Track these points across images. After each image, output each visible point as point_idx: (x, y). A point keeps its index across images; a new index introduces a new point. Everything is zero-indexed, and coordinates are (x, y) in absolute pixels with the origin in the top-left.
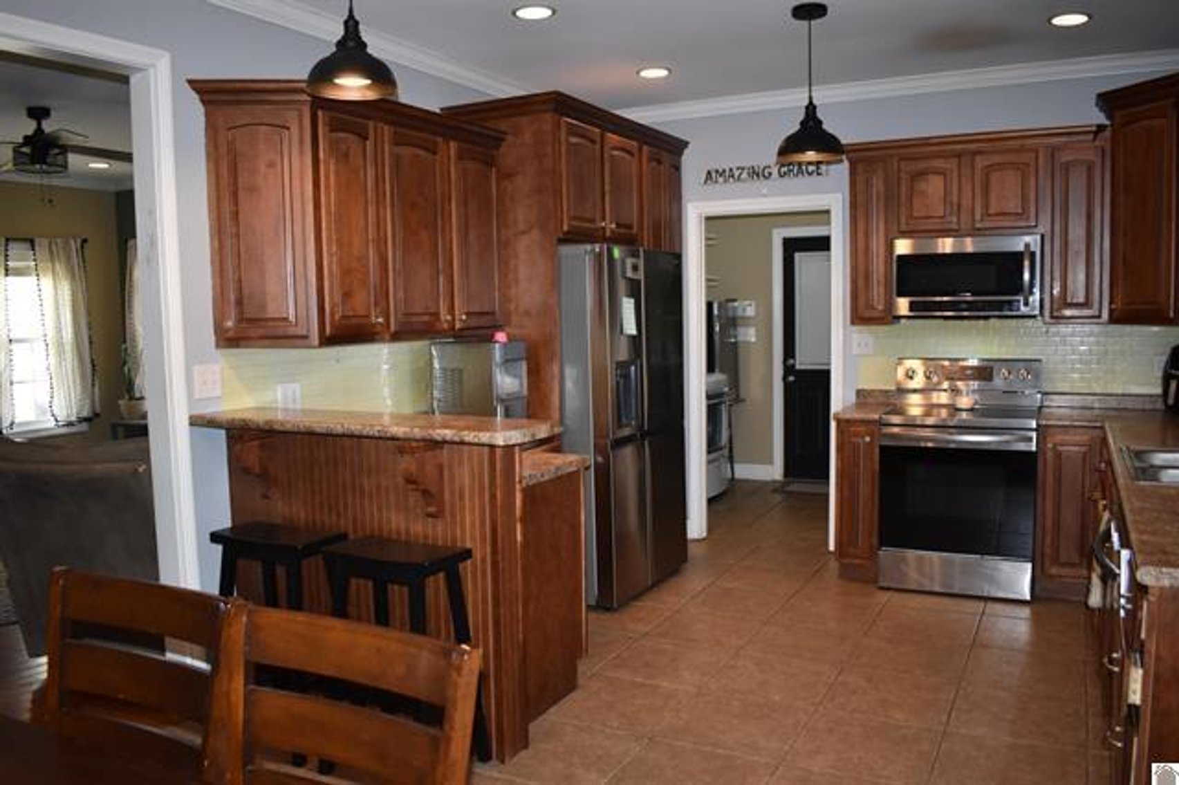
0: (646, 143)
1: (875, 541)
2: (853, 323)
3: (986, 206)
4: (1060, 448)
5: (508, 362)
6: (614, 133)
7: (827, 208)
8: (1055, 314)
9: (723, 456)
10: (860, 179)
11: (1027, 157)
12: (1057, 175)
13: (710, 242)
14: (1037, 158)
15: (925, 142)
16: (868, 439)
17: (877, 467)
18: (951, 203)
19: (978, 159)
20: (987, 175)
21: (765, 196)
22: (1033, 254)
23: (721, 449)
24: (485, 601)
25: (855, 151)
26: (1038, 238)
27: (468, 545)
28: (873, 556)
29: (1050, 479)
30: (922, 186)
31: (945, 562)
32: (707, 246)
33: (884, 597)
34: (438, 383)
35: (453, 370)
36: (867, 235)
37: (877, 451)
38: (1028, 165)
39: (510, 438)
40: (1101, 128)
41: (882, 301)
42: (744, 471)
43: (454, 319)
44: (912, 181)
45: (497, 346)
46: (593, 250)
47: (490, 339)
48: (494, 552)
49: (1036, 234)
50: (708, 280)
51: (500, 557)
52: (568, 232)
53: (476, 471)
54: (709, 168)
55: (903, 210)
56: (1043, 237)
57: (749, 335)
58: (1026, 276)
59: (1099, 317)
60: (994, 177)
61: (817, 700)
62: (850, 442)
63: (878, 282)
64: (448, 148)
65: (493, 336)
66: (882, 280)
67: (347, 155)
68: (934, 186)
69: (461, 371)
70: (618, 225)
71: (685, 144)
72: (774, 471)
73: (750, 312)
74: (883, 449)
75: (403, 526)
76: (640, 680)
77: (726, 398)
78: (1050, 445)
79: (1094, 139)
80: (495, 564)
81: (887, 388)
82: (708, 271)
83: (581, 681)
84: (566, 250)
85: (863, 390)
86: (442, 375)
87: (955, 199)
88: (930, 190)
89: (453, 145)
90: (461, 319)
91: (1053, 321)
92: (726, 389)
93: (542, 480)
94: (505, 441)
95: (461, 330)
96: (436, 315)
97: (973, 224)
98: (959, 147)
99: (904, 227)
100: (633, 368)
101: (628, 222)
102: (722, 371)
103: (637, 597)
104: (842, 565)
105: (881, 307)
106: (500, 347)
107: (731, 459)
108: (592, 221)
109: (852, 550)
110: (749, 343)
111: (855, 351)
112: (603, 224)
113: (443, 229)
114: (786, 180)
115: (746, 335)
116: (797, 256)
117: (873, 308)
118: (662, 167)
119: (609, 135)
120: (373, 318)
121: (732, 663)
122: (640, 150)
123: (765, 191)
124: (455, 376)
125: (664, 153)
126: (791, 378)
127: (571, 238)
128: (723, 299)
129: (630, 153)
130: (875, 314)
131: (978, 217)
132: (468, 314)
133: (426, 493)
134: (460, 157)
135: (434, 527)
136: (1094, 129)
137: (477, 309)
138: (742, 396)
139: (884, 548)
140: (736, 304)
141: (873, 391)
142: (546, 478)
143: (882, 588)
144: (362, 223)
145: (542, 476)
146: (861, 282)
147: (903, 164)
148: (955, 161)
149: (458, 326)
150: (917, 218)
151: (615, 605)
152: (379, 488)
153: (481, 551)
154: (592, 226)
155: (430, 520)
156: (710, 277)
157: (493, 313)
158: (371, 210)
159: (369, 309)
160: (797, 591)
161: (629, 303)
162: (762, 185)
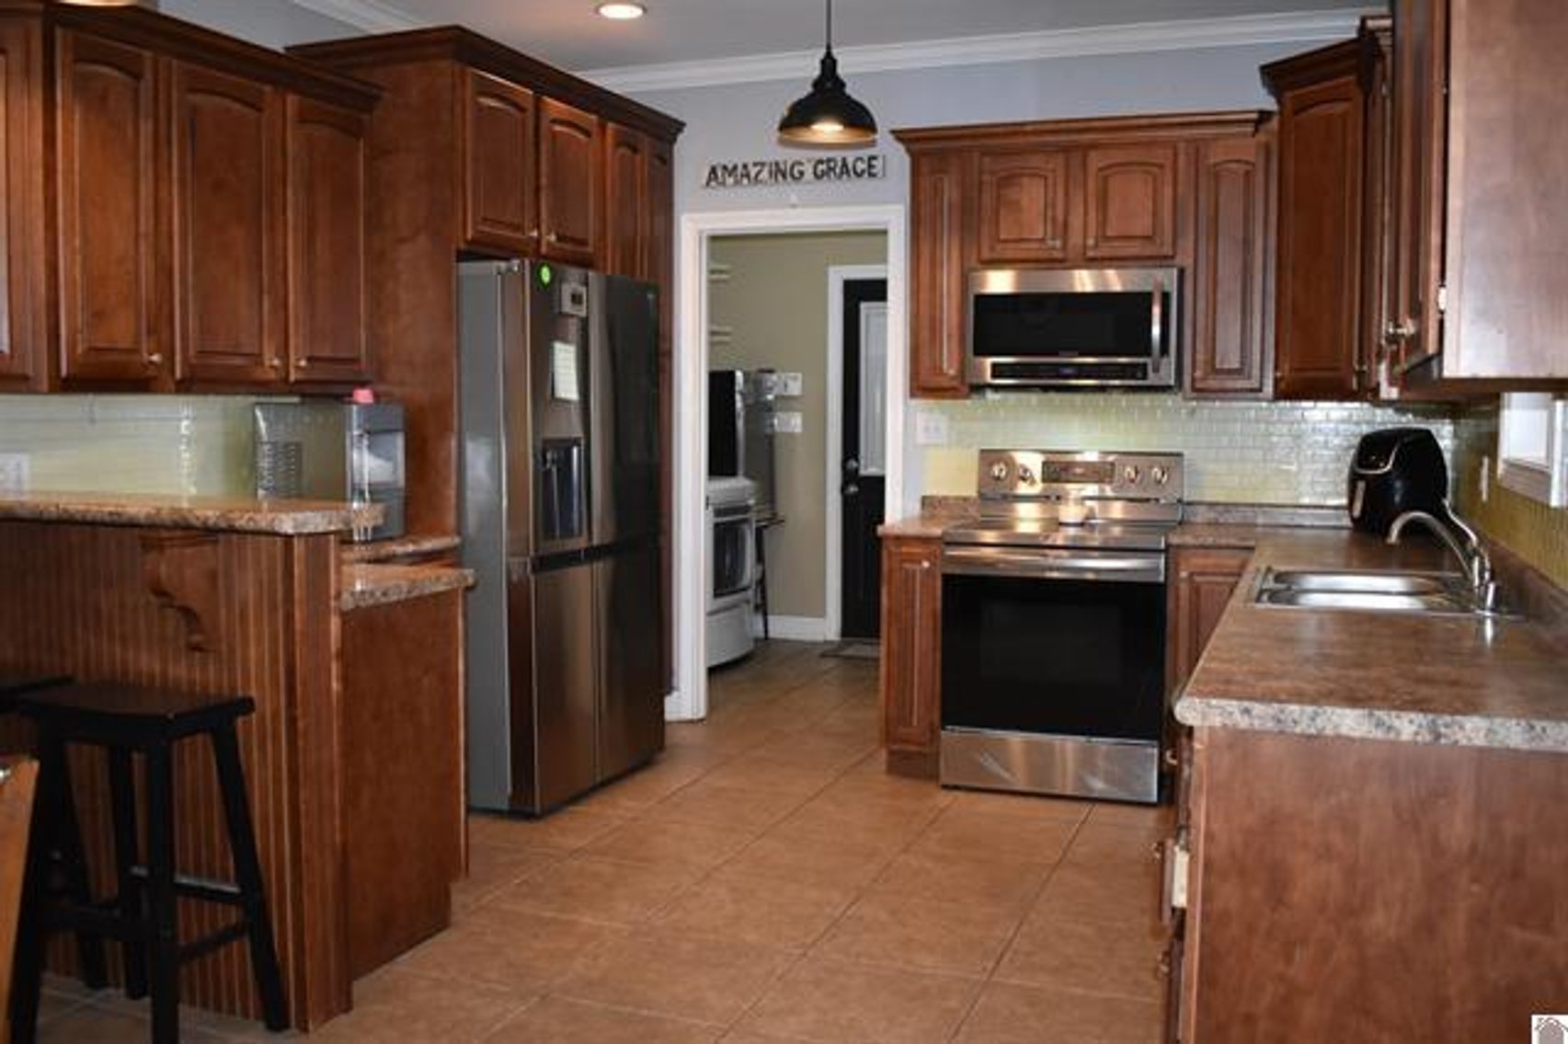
0: (611, 119)
1: (936, 716)
2: (913, 395)
3: (1103, 223)
4: (1198, 579)
5: (373, 433)
6: (558, 99)
7: (882, 227)
8: (1199, 385)
9: (748, 602)
10: (926, 183)
11: (1162, 156)
12: (1203, 181)
13: (715, 277)
14: (1176, 155)
15: (1015, 129)
16: (926, 564)
17: (939, 605)
18: (1054, 219)
19: (1093, 154)
20: (1106, 179)
21: (794, 206)
22: (1166, 297)
23: (744, 589)
24: (277, 781)
25: (918, 140)
26: (1175, 272)
27: (253, 693)
28: (934, 738)
29: (1184, 624)
30: (1012, 193)
31: (1030, 748)
32: (712, 282)
33: (944, 798)
34: (265, 464)
35: (286, 445)
36: (934, 264)
37: (939, 583)
38: (1161, 166)
39: (304, 524)
40: (1264, 116)
41: (956, 365)
42: (785, 627)
43: (286, 365)
44: (999, 186)
45: (355, 408)
46: (510, 270)
47: (344, 398)
48: (291, 703)
49: (1173, 266)
50: (712, 333)
51: (299, 712)
52: (473, 242)
53: (265, 577)
54: (714, 163)
55: (985, 230)
56: (1182, 272)
57: (791, 423)
58: (1156, 331)
59: (1260, 390)
60: (1115, 184)
61: (809, 941)
62: (901, 568)
63: (949, 336)
64: (284, 102)
65: (351, 395)
66: (955, 332)
67: (103, 99)
68: (1031, 196)
69: (298, 446)
70: (559, 239)
71: (679, 126)
72: (827, 627)
73: (795, 388)
74: (947, 579)
75: (157, 668)
76: (548, 914)
77: (752, 516)
78: (1184, 574)
79: (1257, 130)
80: (292, 721)
81: (965, 494)
82: (712, 318)
83: (457, 914)
84: (468, 268)
85: (931, 497)
86: (271, 453)
87: (1060, 218)
88: (1025, 202)
89: (292, 99)
90: (299, 364)
91: (1194, 395)
92: (751, 502)
93: (384, 600)
94: (295, 527)
95: (297, 382)
96: (257, 358)
97: (1085, 254)
98: (1063, 138)
99: (986, 255)
100: (575, 451)
101: (580, 236)
102: (748, 475)
103: (576, 799)
104: (891, 753)
105: (952, 372)
106: (359, 413)
107: (762, 608)
108: (519, 228)
109: (902, 730)
110: (791, 435)
111: (921, 438)
112: (535, 234)
113: (272, 228)
114: (825, 183)
115: (788, 423)
116: (863, 306)
117: (941, 373)
118: (638, 158)
119: (549, 100)
120: (145, 355)
121: (696, 888)
122: (603, 128)
123: (794, 199)
124: (290, 453)
125: (640, 135)
126: (853, 489)
127: (477, 251)
128: (754, 368)
129: (587, 133)
130: (945, 383)
131: (1091, 242)
132: (310, 359)
133: (187, 612)
134: (303, 119)
135: (204, 668)
136: (1254, 116)
137: (327, 353)
138: (781, 513)
139: (949, 727)
140: (774, 377)
141: (945, 498)
142: (394, 598)
143: (945, 787)
144: (127, 206)
145: (385, 594)
146: (925, 334)
147: (987, 160)
148: (1060, 158)
149: (292, 378)
150: (1006, 241)
151: (538, 809)
152: (122, 606)
153: (268, 701)
154: (518, 235)
155: (197, 655)
156: (716, 328)
157: (355, 361)
158: (146, 189)
159: (137, 341)
160: (822, 791)
161: (566, 351)
162: (792, 191)
